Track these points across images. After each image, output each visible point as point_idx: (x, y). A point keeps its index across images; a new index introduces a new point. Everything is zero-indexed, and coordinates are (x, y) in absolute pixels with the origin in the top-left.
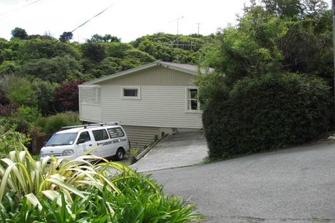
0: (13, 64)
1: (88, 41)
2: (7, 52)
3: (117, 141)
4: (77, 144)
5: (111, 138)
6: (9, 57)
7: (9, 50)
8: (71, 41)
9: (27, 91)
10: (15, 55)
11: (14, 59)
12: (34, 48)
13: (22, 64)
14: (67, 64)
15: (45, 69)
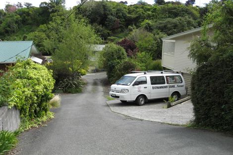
0: (150, 22)
1: (207, 5)
2: (148, 14)
3: (173, 87)
4: (133, 85)
5: (168, 83)
6: (149, 17)
7: (150, 13)
8: (194, 5)
9: (149, 41)
10: (153, 16)
11: (152, 19)
12: (166, 11)
13: (156, 22)
14: (186, 23)
15: (169, 26)
